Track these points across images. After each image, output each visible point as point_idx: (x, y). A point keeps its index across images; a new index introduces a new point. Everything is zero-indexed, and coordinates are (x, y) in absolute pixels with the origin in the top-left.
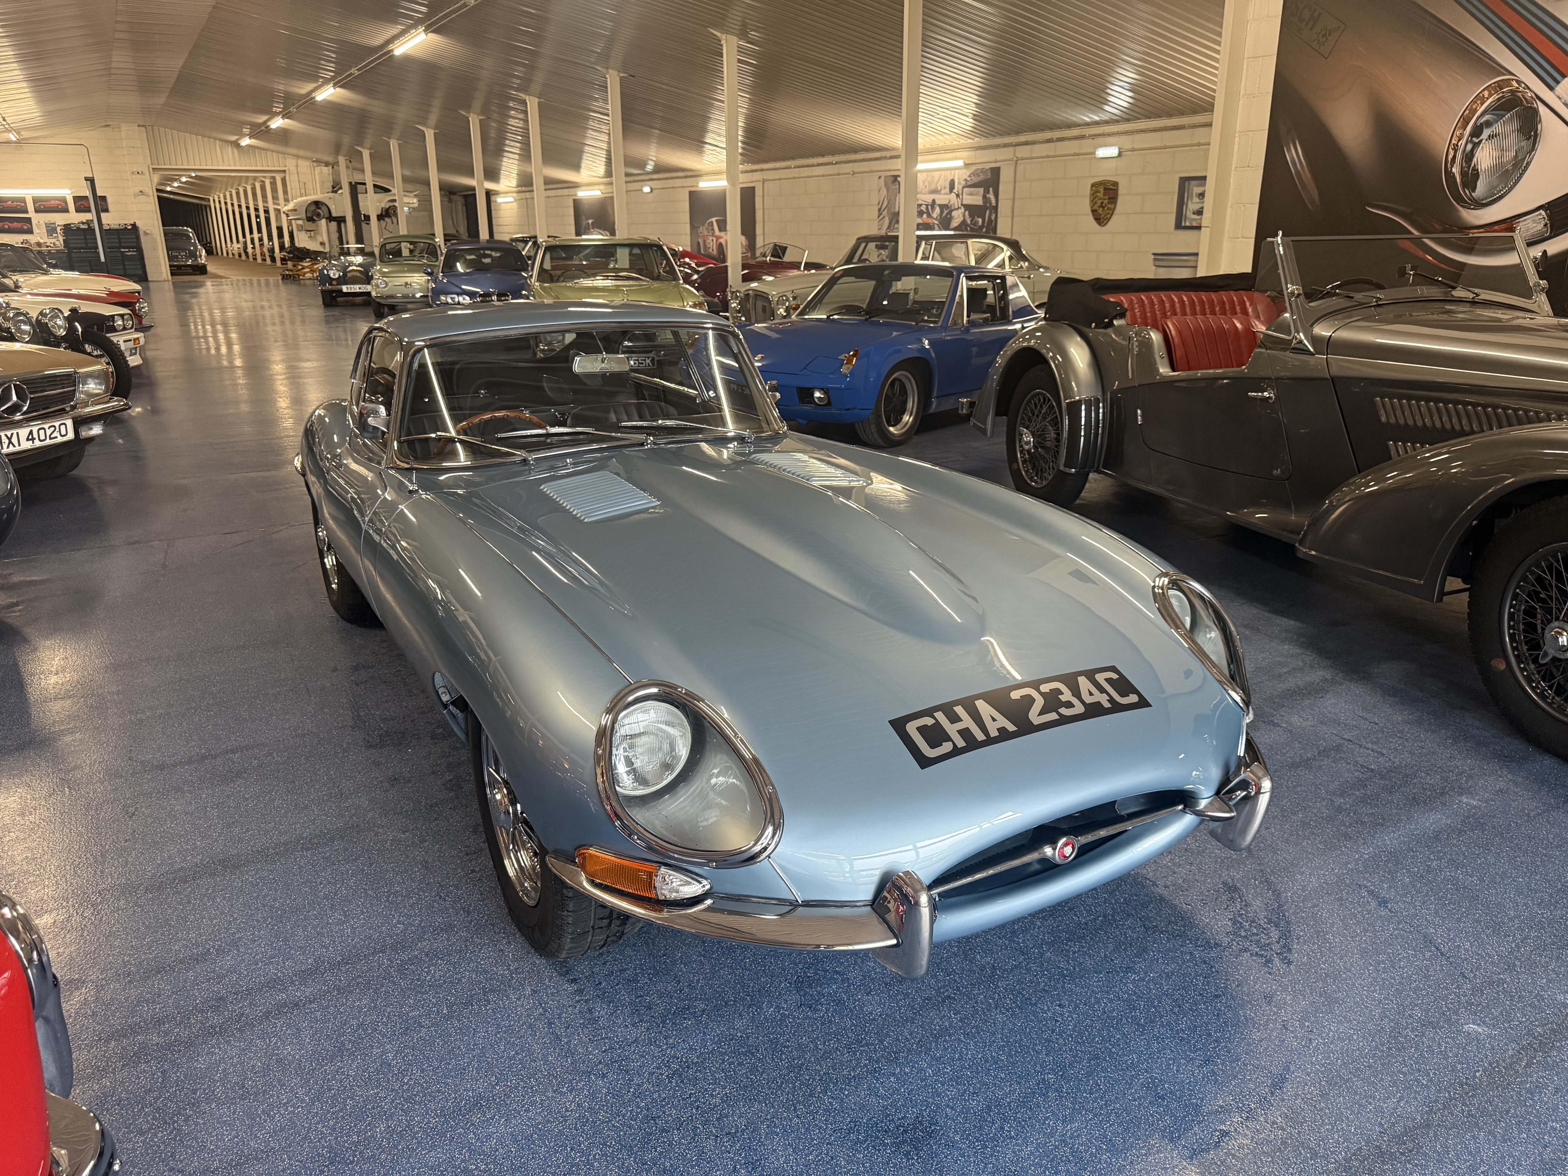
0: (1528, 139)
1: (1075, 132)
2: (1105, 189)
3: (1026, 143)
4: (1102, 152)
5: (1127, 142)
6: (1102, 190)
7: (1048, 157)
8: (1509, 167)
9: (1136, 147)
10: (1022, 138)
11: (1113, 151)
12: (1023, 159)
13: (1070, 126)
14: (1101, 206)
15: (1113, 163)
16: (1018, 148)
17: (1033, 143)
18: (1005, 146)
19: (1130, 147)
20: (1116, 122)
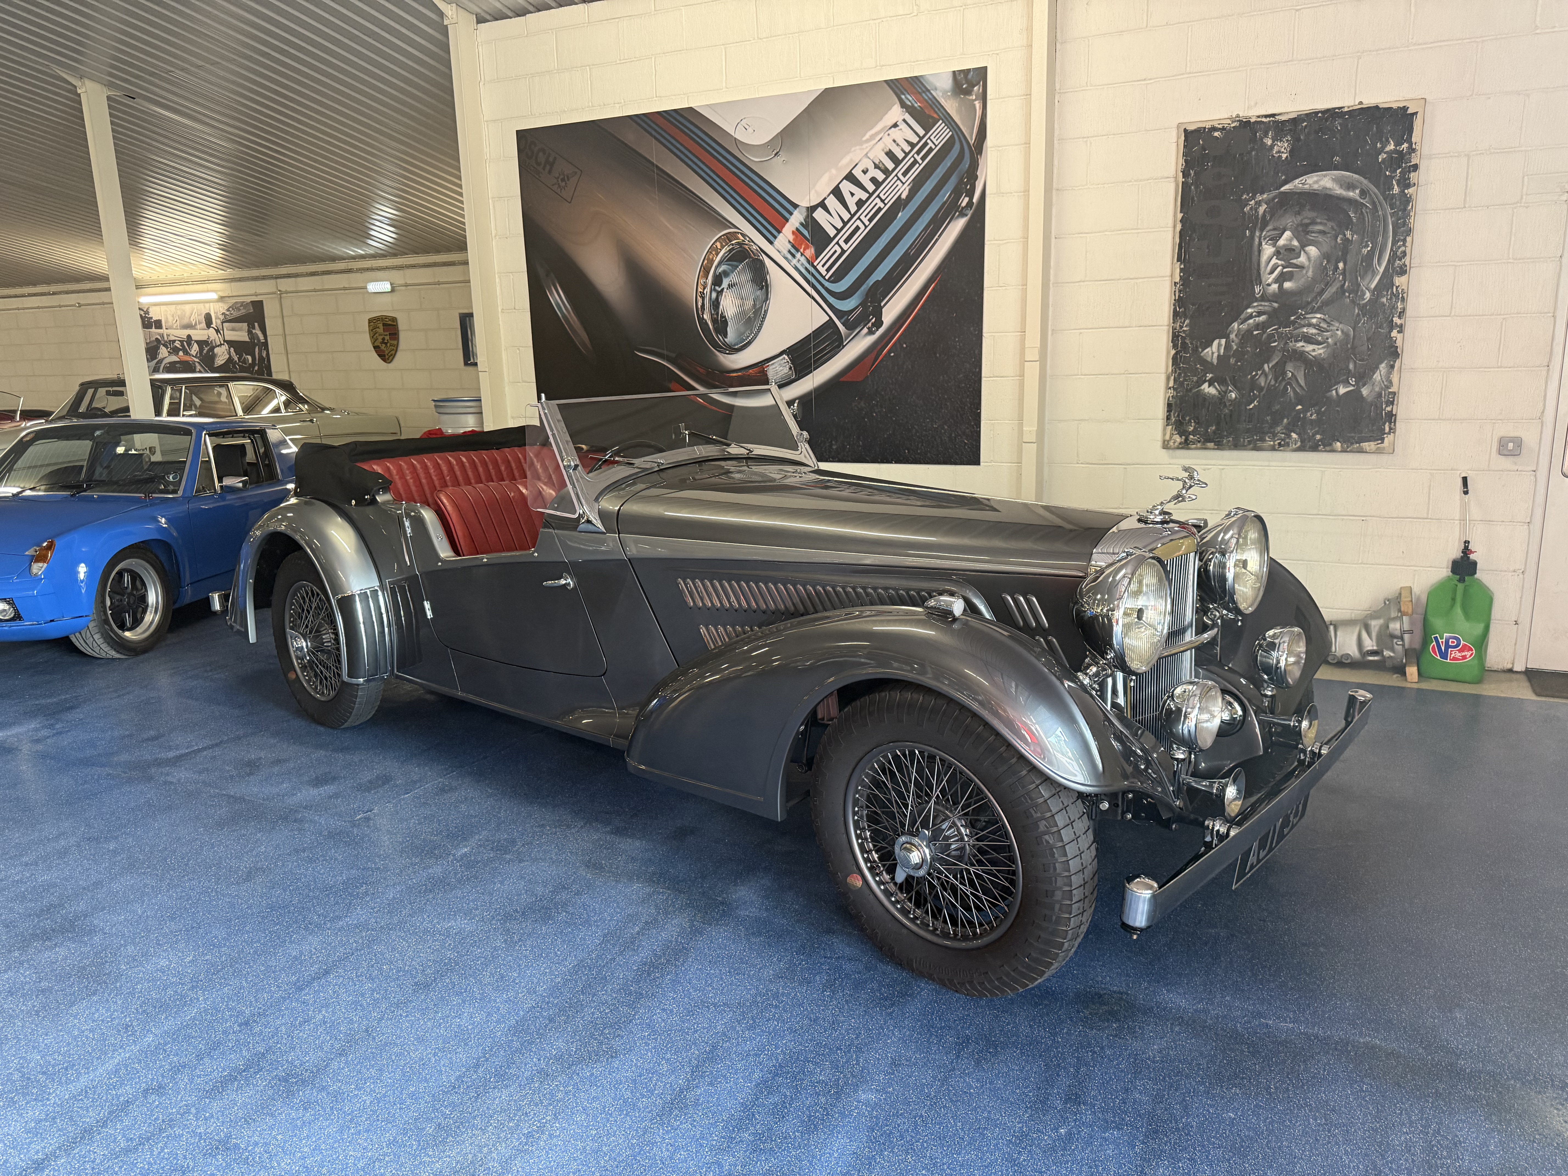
0: (761, 289)
1: (341, 265)
2: (384, 325)
3: (289, 276)
4: (373, 287)
5: (399, 277)
6: (381, 326)
7: (315, 291)
8: (751, 314)
9: (408, 282)
10: (283, 270)
11: (386, 286)
12: (287, 292)
13: (334, 259)
14: (383, 342)
15: (387, 299)
16: (279, 280)
17: (296, 276)
18: (264, 278)
19: (402, 282)
20: (383, 256)
